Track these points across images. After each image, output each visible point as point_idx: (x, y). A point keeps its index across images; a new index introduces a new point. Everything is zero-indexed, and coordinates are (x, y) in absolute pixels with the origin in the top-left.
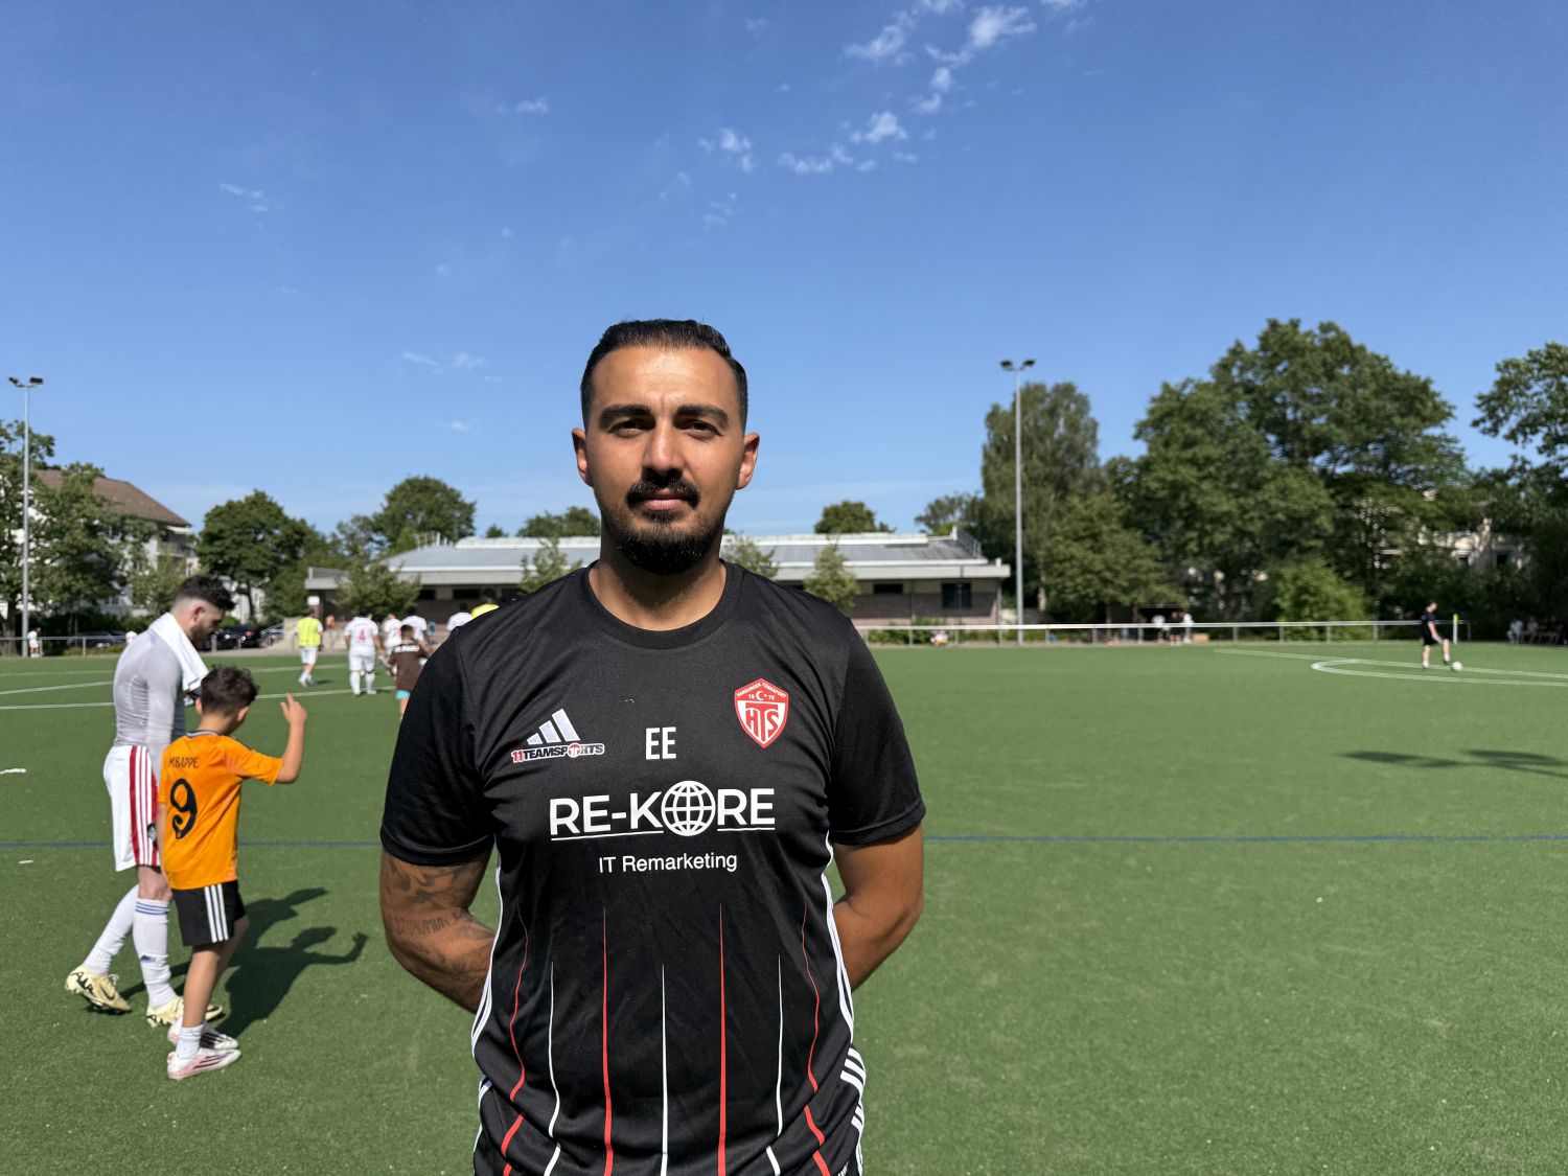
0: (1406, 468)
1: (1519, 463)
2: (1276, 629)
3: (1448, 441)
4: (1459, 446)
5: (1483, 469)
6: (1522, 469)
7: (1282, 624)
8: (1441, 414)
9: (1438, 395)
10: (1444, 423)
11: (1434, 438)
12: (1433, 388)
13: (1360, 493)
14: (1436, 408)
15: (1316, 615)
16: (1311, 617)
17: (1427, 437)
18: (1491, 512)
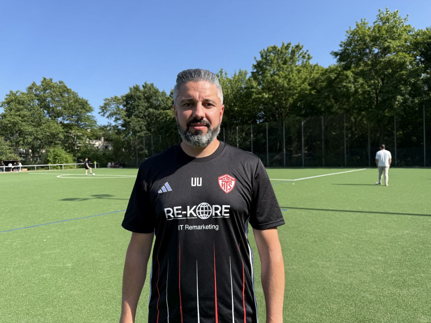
0: (83, 123)
1: (109, 124)
2: (48, 166)
3: (93, 117)
4: (96, 118)
5: (101, 125)
6: (110, 125)
7: (50, 165)
8: (90, 110)
9: (90, 104)
10: (92, 112)
11: (89, 116)
12: (89, 103)
13: (71, 129)
14: (90, 108)
15: (60, 162)
16: (58, 163)
17: (87, 115)
18: (104, 135)
